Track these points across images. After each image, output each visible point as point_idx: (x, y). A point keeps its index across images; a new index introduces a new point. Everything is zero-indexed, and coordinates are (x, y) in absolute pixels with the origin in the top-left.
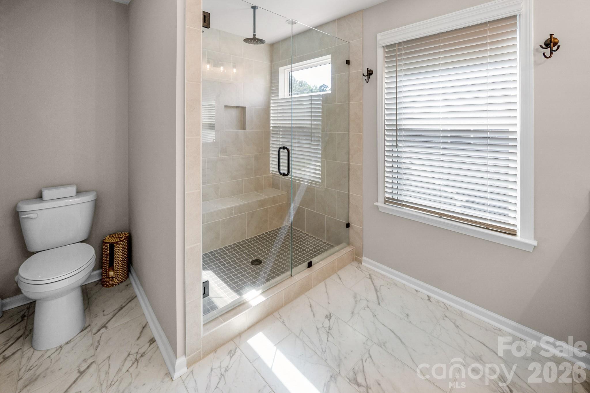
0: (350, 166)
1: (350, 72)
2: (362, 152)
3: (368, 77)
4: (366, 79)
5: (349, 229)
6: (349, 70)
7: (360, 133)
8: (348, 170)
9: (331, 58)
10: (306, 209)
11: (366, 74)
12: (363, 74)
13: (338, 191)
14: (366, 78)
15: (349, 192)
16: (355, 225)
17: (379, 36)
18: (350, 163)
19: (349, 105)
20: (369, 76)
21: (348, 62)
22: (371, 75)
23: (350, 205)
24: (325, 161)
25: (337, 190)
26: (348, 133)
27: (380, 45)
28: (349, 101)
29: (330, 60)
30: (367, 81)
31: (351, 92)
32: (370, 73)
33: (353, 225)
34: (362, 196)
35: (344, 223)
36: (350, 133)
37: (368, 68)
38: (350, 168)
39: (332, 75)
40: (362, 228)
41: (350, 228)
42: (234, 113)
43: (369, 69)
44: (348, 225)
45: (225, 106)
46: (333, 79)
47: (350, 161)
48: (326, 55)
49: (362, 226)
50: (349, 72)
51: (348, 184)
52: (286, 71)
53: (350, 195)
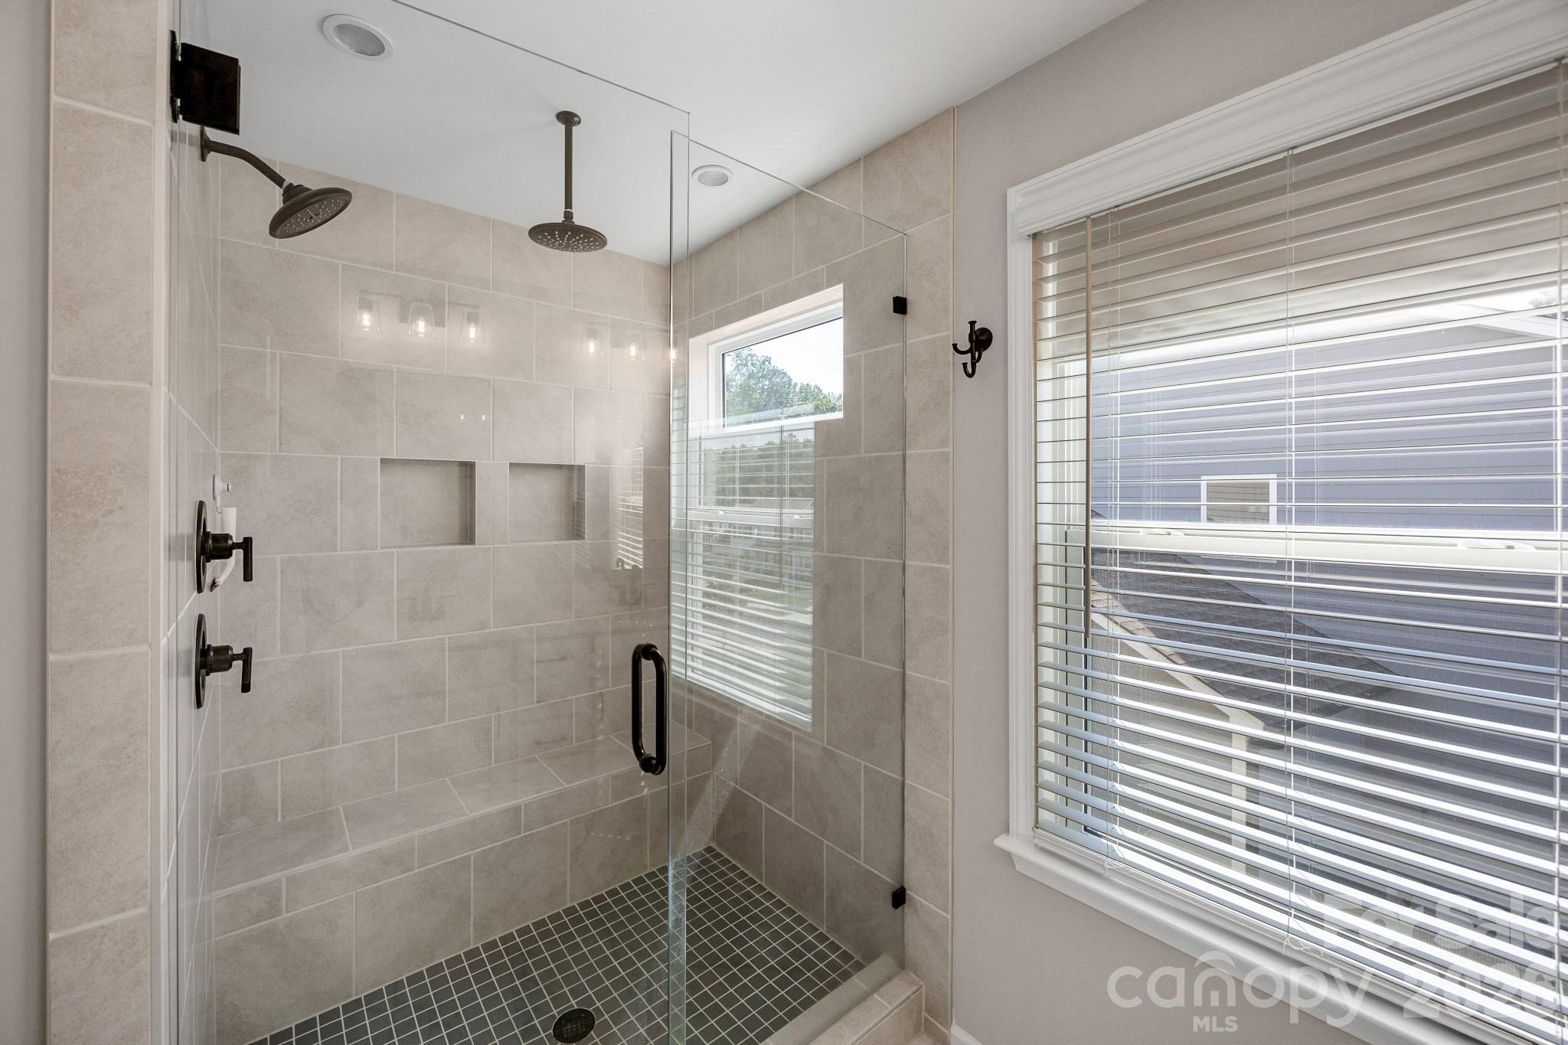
0: (906, 682)
1: (908, 342)
2: (950, 634)
3: (973, 357)
4: (965, 365)
5: (903, 910)
6: (904, 335)
7: (941, 566)
8: (900, 695)
9: (845, 299)
10: (766, 807)
11: (964, 345)
12: (955, 346)
13: (868, 764)
14: (967, 358)
15: (903, 774)
16: (922, 900)
17: (1015, 197)
18: (908, 672)
19: (904, 462)
20: (977, 354)
21: (900, 305)
22: (985, 349)
23: (906, 824)
24: (823, 652)
25: (863, 763)
26: (901, 562)
27: (1020, 231)
28: (904, 449)
29: (841, 304)
30: (970, 371)
31: (910, 413)
32: (981, 340)
33: (915, 896)
34: (950, 800)
35: (886, 882)
36: (907, 562)
37: (972, 323)
38: (908, 687)
39: (846, 356)
40: (949, 917)
41: (907, 908)
42: (549, 487)
43: (977, 327)
44: (899, 898)
45: (511, 465)
46: (851, 368)
47: (907, 663)
48: (827, 287)
49: (950, 912)
50: (905, 342)
51: (899, 746)
52: (712, 348)
53: (906, 786)
